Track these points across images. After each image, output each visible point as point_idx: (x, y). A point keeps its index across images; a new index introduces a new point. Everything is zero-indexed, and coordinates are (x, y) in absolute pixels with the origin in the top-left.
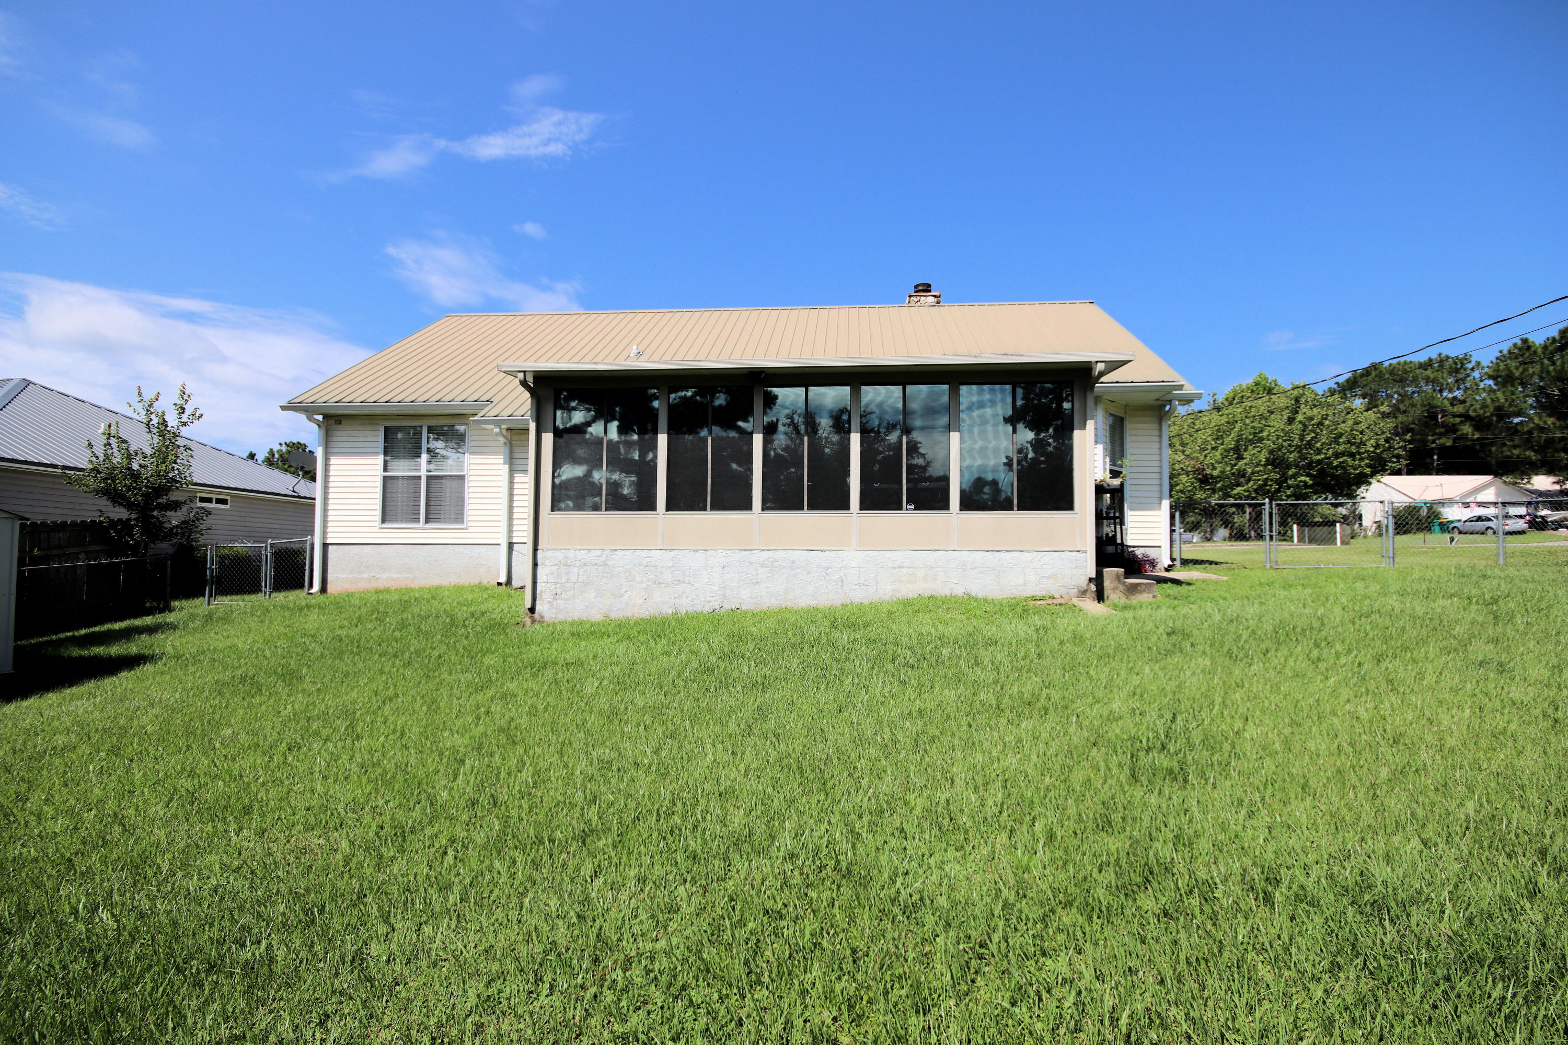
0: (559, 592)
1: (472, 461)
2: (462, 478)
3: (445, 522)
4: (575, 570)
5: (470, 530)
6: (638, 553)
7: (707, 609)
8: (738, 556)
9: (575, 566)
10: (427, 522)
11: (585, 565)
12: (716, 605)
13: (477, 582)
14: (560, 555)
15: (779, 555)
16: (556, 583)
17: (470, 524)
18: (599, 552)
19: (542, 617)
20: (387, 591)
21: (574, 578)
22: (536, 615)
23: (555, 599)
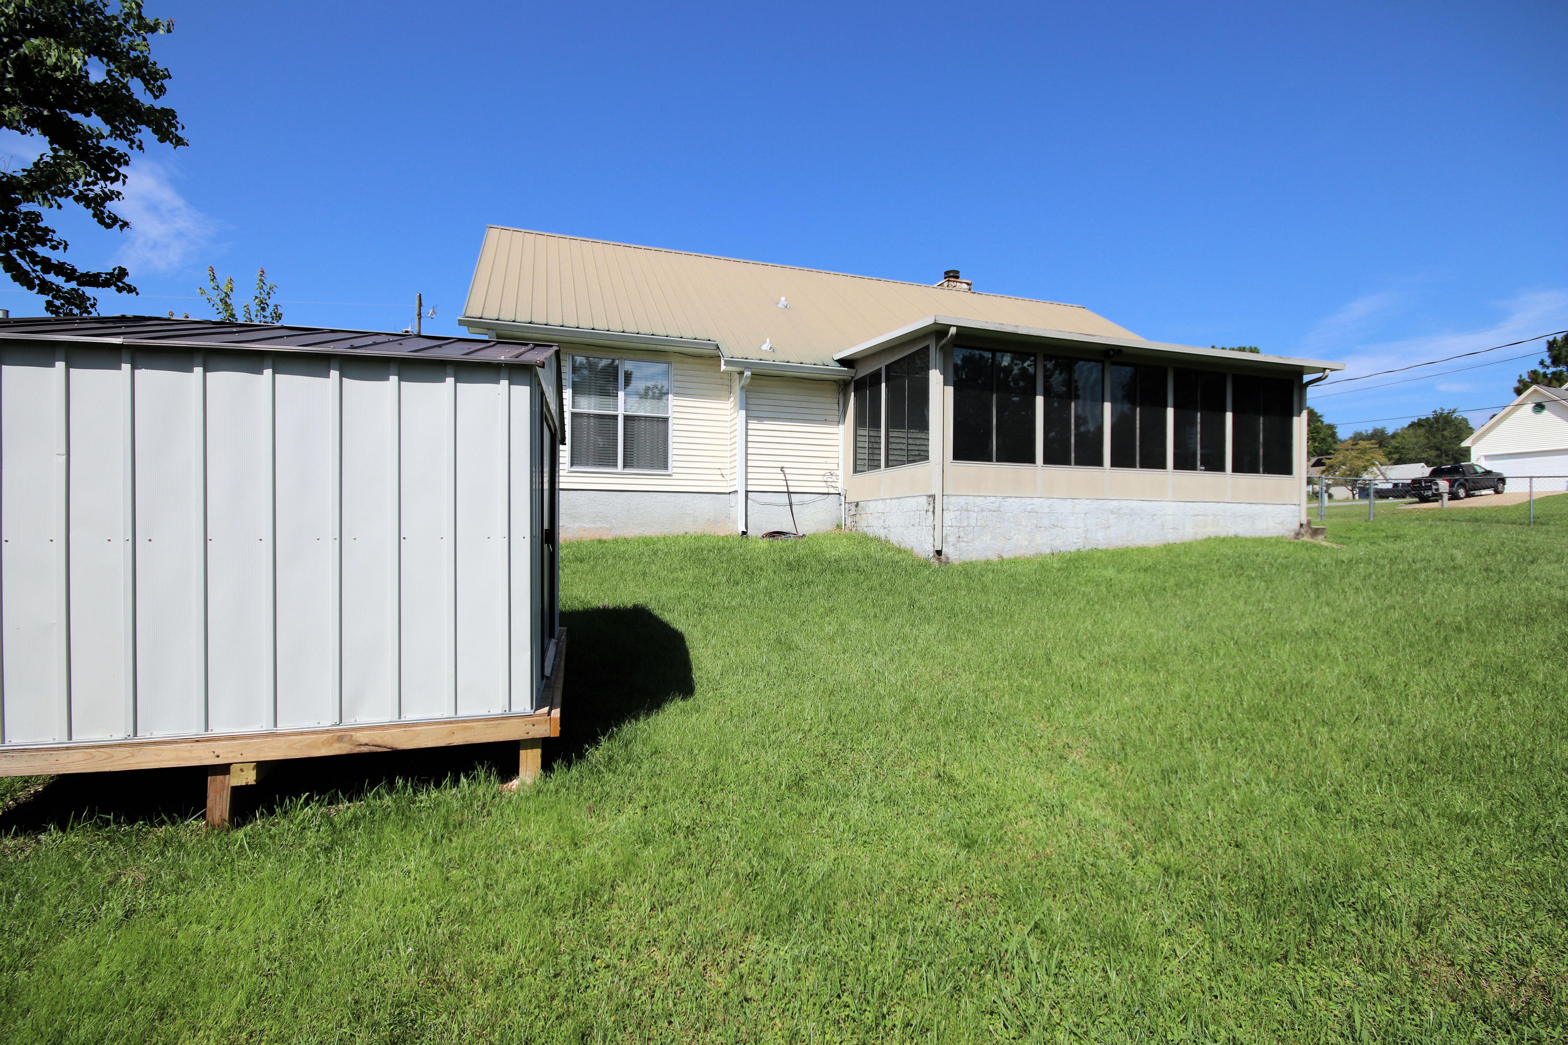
0: (962, 534)
1: (676, 403)
2: (666, 420)
4: (974, 515)
5: (675, 476)
6: (1023, 500)
7: (1073, 549)
8: (1096, 504)
9: (974, 511)
10: (625, 466)
11: (982, 510)
12: (1080, 545)
14: (961, 500)
15: (1124, 503)
16: (959, 527)
17: (675, 470)
18: (993, 499)
19: (947, 558)
21: (973, 522)
22: (943, 557)
23: (958, 542)
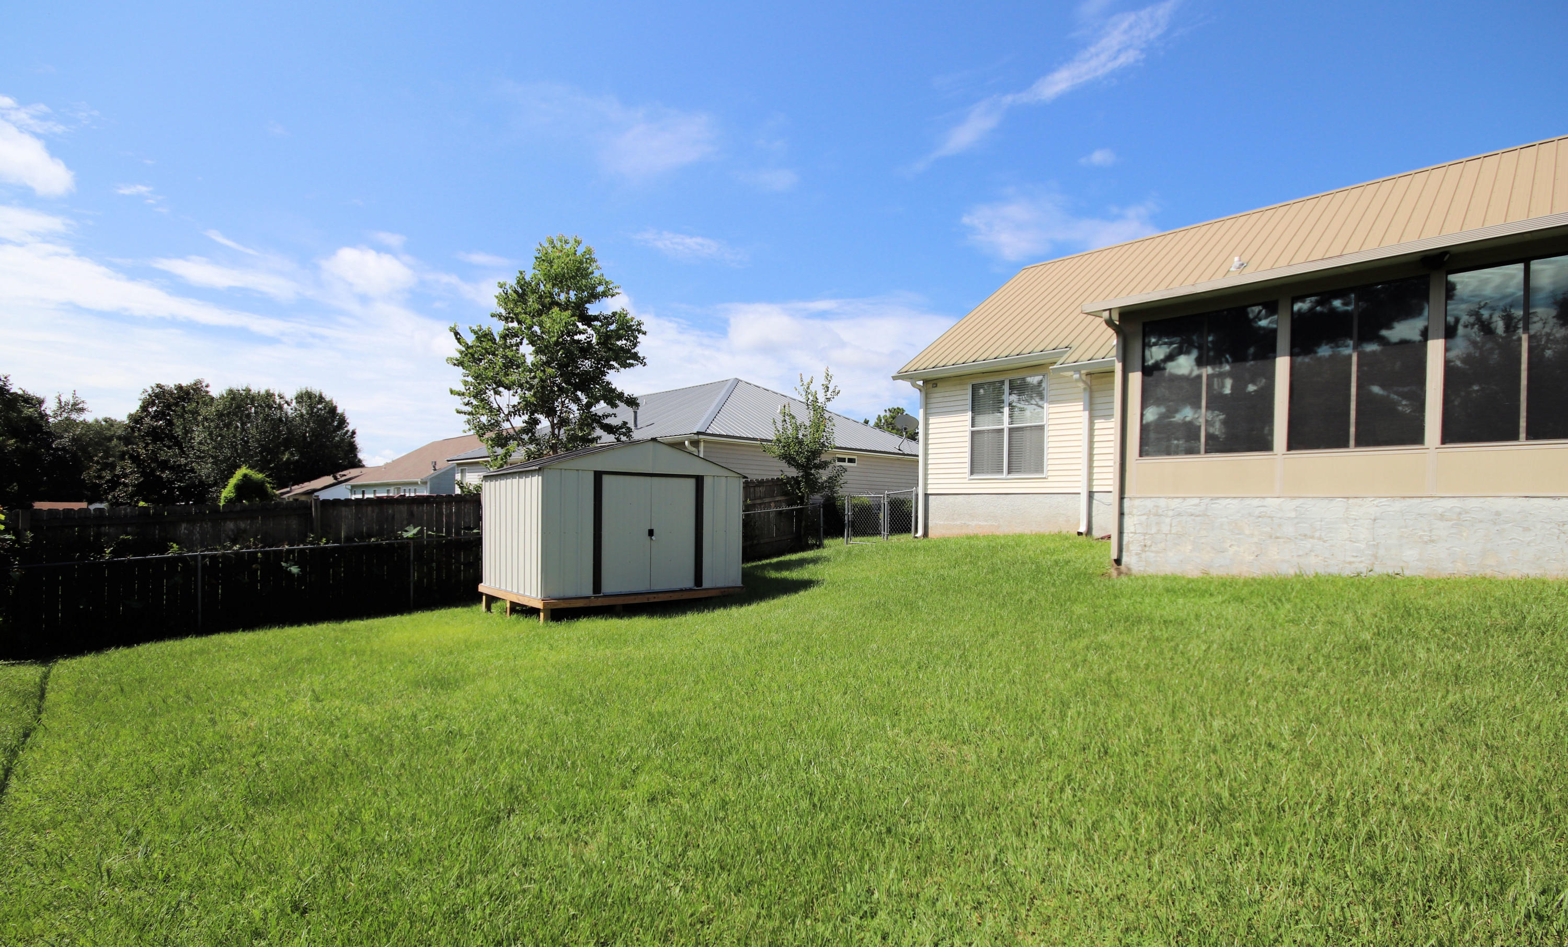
0: (1148, 543)
1: (1051, 410)
2: (1041, 428)
3: (1025, 472)
4: (1168, 520)
5: (1050, 479)
6: (1248, 501)
7: (1348, 571)
8: (1399, 505)
9: (1167, 516)
10: (1009, 472)
11: (1179, 515)
12: (1362, 568)
13: (1056, 531)
14: (1149, 504)
16: (1145, 534)
17: (1050, 473)
18: (1196, 501)
19: (1129, 569)
20: (976, 537)
21: (1166, 529)
22: (1123, 567)
23: (1143, 551)
